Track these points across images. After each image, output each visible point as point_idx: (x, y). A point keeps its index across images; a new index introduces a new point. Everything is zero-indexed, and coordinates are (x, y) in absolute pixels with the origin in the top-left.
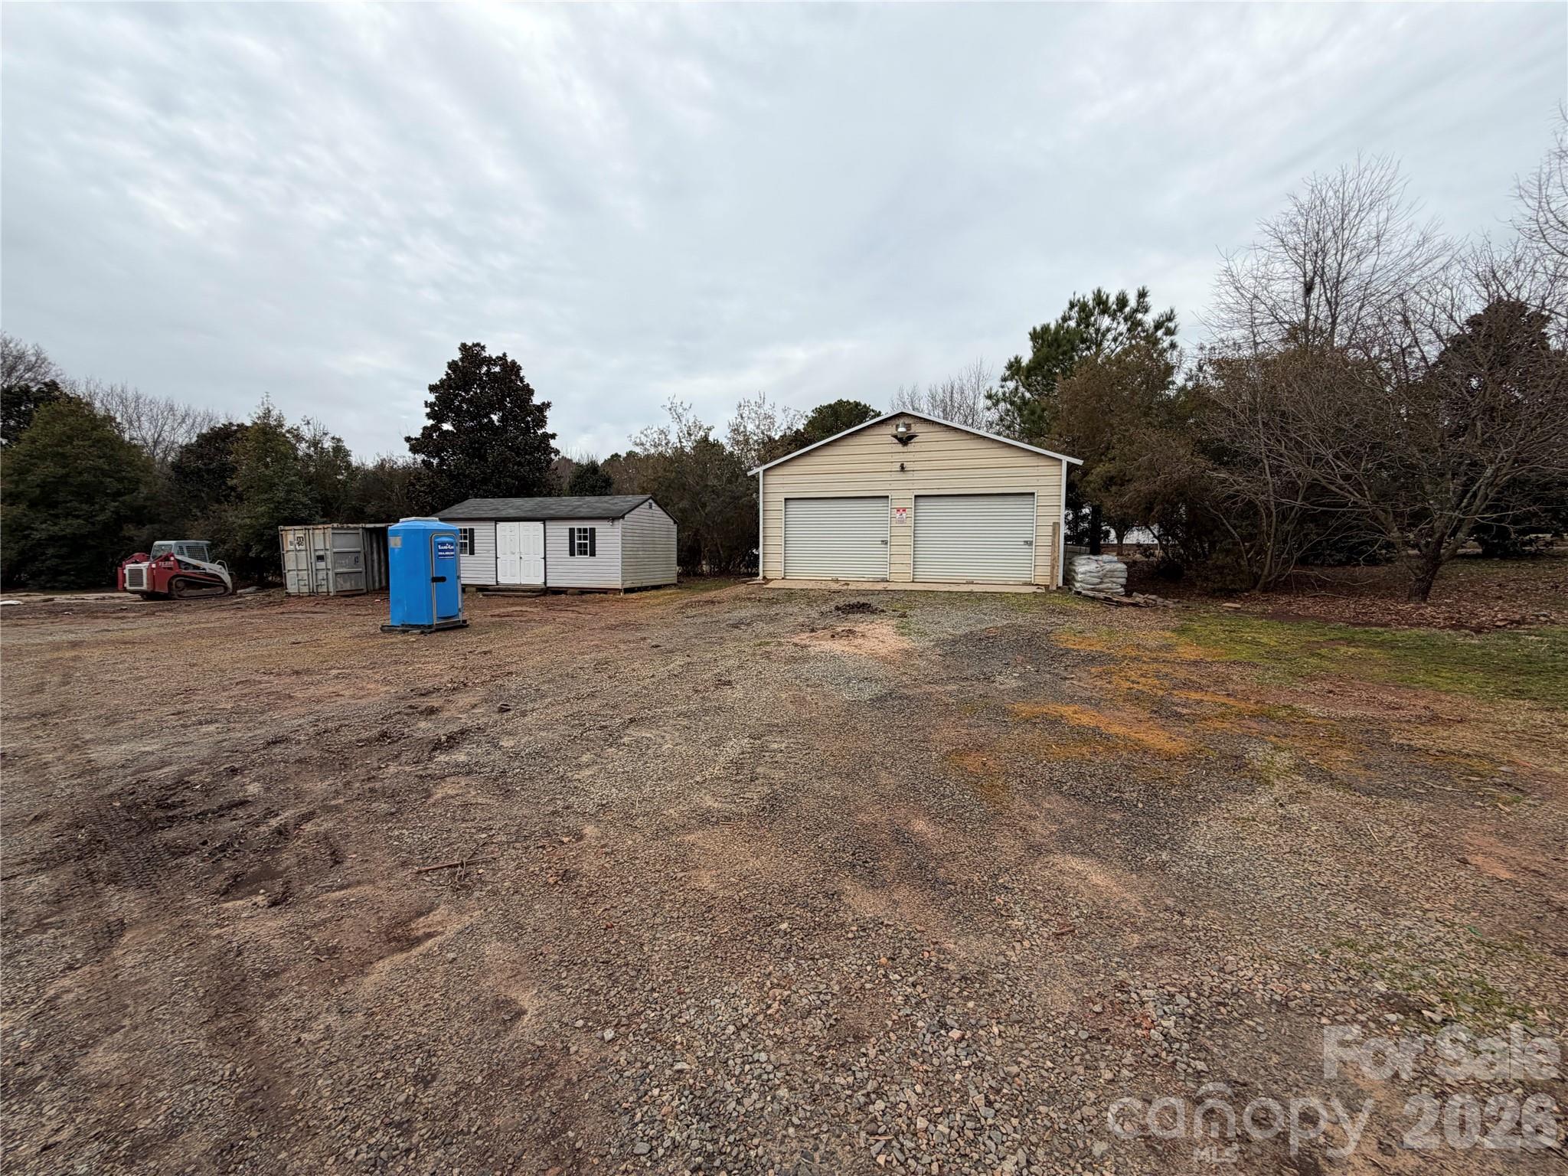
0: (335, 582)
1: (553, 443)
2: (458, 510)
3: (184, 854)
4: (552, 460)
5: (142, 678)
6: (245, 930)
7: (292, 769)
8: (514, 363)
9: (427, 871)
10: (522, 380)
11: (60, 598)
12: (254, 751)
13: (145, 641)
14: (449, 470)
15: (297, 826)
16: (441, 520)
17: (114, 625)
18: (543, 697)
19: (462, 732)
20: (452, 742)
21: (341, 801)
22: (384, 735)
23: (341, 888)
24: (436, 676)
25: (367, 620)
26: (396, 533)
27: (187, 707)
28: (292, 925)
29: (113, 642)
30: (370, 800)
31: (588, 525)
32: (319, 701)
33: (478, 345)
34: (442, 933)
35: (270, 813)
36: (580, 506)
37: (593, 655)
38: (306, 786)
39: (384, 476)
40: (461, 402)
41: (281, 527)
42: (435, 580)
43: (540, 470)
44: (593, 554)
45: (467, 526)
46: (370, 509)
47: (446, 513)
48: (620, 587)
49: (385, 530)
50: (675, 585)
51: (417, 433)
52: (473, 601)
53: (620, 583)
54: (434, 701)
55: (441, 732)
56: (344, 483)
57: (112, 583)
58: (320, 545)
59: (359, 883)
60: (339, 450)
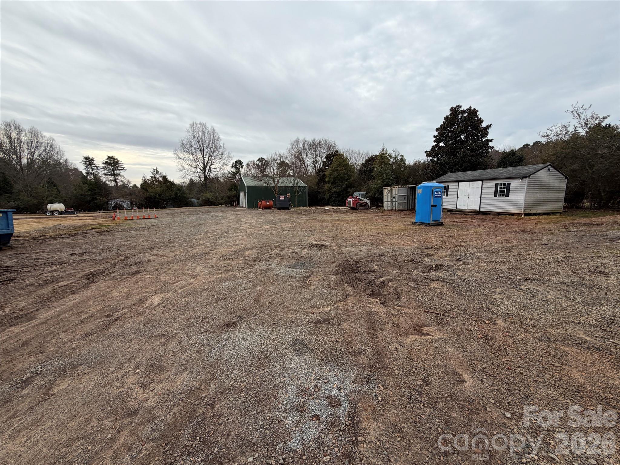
0: (398, 206)
1: (490, 144)
2: (443, 178)
3: (361, 281)
4: (489, 152)
5: (350, 231)
6: (375, 308)
7: (386, 265)
8: (474, 109)
9: (428, 312)
10: (477, 117)
11: (335, 208)
12: (376, 257)
13: (351, 221)
14: (441, 162)
15: (387, 282)
16: (437, 182)
17: (345, 216)
18: (477, 258)
19: (441, 265)
20: (437, 268)
21: (400, 279)
22: (413, 260)
23: (400, 306)
24: (431, 242)
25: (408, 219)
26: (420, 188)
27: (360, 240)
28: (386, 312)
29: (345, 220)
30: (409, 281)
31: (506, 182)
32: (393, 245)
33: (458, 106)
34: (433, 336)
35: (380, 276)
36: (503, 173)
37: (504, 244)
38: (390, 271)
39: (417, 167)
40: (448, 133)
41: (384, 187)
42: (433, 206)
43: (482, 157)
44: (508, 196)
45: (446, 184)
46: (410, 180)
47: (439, 180)
48: (522, 213)
49: (415, 187)
50: (560, 213)
51: (429, 149)
52: (446, 215)
53: (523, 211)
54: (431, 252)
55: (433, 263)
56: (403, 171)
57: (344, 205)
58: (394, 194)
59: (405, 307)
60: (403, 160)
